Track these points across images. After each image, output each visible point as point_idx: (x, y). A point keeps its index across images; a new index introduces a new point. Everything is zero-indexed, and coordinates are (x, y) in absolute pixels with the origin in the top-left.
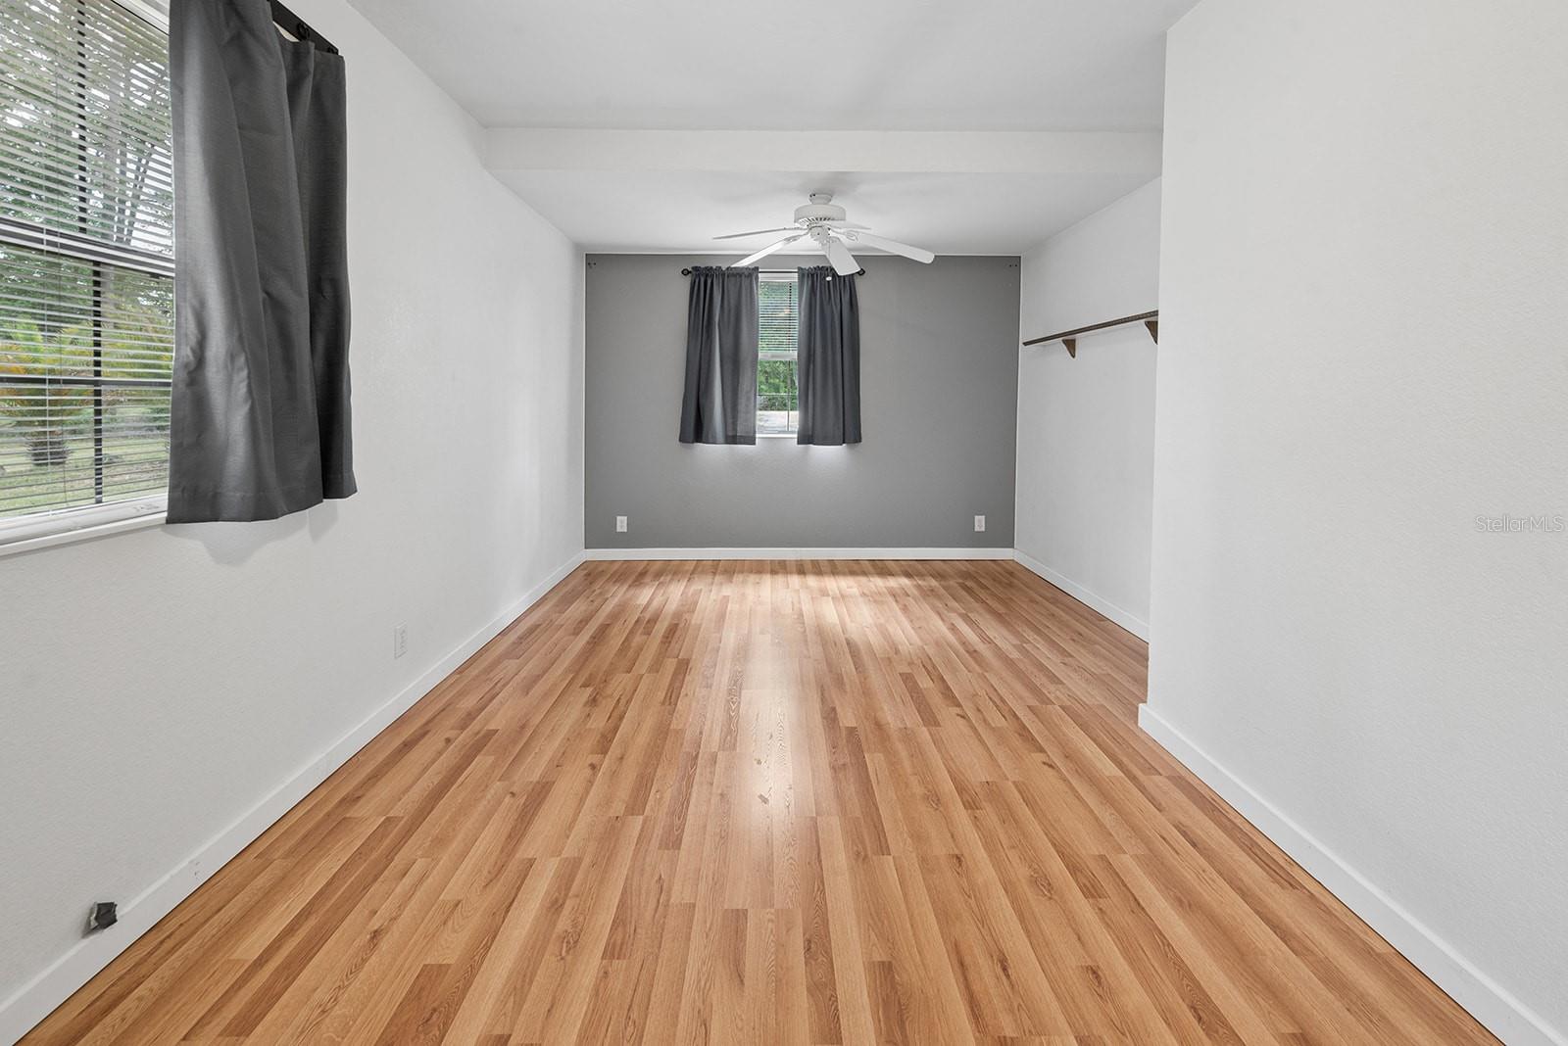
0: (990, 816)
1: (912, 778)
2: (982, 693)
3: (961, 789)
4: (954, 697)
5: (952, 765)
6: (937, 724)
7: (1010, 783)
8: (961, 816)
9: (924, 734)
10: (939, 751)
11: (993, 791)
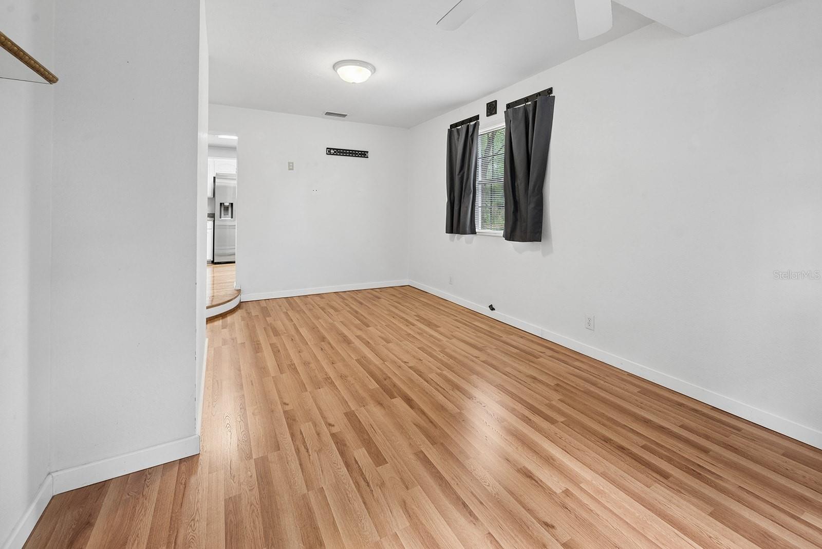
0: (320, 377)
1: (354, 382)
2: (314, 456)
3: (332, 383)
4: (336, 443)
5: (335, 392)
6: (346, 414)
7: (309, 390)
8: (332, 374)
9: (353, 406)
10: (343, 397)
11: (318, 386)
